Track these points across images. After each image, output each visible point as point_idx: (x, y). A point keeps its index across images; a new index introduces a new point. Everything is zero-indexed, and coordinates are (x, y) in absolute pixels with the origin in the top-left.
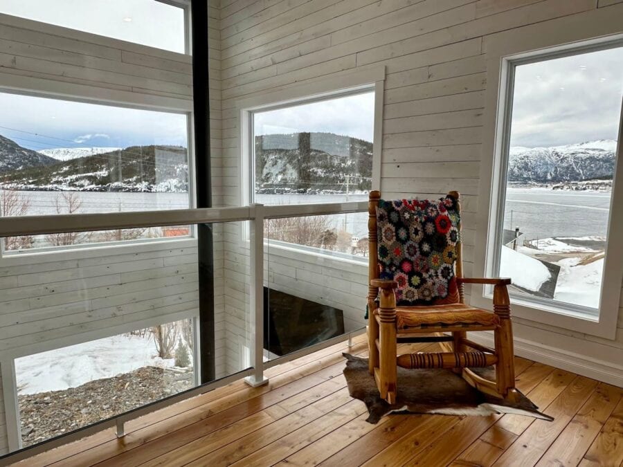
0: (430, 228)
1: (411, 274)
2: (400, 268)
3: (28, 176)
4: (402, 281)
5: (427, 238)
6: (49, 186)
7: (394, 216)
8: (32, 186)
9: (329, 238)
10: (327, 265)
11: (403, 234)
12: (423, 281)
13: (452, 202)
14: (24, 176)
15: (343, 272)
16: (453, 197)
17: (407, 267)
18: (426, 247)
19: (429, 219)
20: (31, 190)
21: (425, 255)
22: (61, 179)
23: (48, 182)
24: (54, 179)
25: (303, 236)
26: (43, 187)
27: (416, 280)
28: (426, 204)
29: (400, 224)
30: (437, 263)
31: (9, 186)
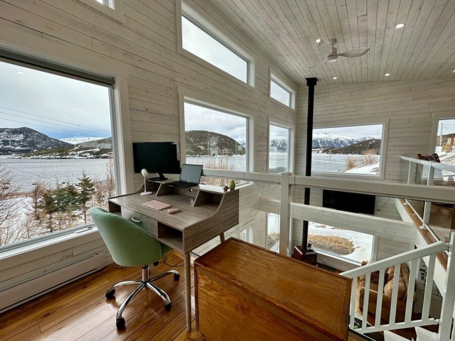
3: (55, 152)
6: (68, 157)
8: (58, 157)
14: (53, 152)
20: (57, 158)
22: (74, 153)
23: (67, 154)
24: (71, 153)
26: (65, 157)
31: (45, 157)
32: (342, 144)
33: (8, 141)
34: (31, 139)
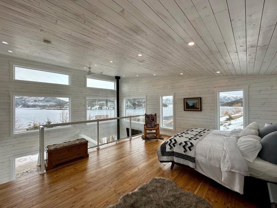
0: (152, 118)
1: (150, 124)
2: (148, 123)
3: (58, 106)
4: (148, 125)
5: (152, 119)
6: (64, 108)
7: (148, 117)
8: (59, 108)
9: (139, 120)
10: (139, 124)
11: (149, 119)
12: (151, 125)
13: (156, 115)
14: (57, 106)
15: (141, 125)
16: (156, 114)
17: (149, 123)
18: (152, 121)
19: (152, 117)
20: (59, 109)
21: (151, 122)
22: (67, 106)
23: (63, 107)
24: (65, 107)
25: (135, 120)
26: (62, 109)
27: (150, 125)
28: (152, 115)
29: (148, 118)
30: (153, 123)
31: (52, 109)
32: (229, 100)
33: (37, 100)
34: (47, 99)
